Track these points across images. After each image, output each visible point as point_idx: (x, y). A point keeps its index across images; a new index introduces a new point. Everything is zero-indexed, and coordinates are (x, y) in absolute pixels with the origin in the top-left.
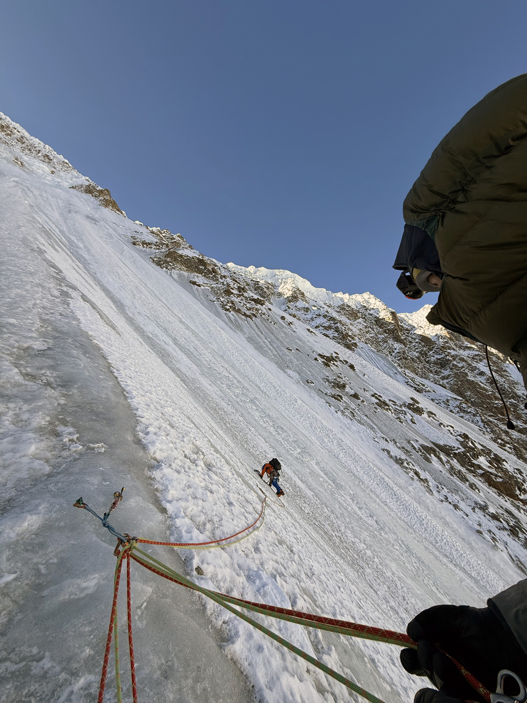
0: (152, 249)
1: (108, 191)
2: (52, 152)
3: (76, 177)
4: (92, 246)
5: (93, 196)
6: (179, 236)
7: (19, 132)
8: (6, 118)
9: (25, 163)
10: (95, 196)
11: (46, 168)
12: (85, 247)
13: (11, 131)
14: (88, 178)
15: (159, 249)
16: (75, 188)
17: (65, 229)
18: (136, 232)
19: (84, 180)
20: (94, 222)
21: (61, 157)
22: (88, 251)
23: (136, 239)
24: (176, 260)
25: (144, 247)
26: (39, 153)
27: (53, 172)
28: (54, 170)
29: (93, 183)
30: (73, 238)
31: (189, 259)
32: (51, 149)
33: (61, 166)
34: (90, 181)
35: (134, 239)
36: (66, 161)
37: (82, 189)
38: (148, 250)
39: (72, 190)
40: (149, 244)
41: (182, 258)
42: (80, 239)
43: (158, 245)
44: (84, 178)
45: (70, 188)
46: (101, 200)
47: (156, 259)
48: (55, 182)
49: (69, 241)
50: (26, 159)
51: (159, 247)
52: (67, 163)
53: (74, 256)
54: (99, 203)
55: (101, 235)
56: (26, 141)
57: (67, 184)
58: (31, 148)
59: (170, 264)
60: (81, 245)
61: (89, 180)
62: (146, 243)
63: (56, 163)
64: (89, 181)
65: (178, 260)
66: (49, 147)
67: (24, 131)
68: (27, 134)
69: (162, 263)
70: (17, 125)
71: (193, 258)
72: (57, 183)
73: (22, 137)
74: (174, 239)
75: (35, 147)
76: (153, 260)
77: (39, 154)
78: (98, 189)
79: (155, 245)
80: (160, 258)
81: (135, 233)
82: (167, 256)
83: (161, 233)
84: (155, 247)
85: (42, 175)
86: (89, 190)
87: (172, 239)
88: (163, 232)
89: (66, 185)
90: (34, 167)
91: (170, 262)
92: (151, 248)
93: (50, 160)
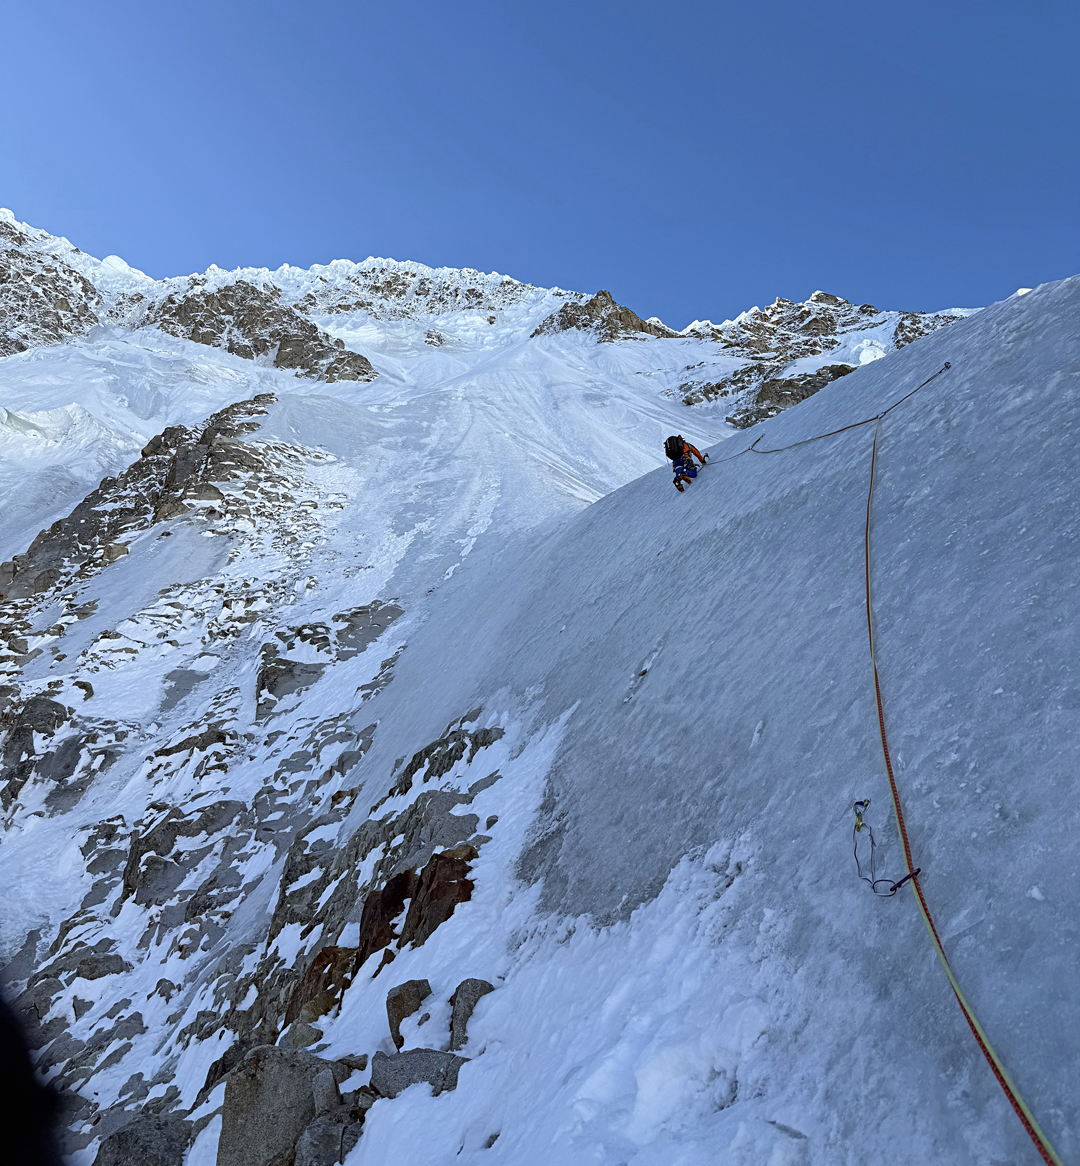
0: (730, 395)
1: (604, 294)
2: (477, 277)
3: (535, 302)
4: (609, 460)
5: (578, 328)
6: (819, 299)
7: (414, 276)
8: (388, 265)
9: (442, 334)
10: (585, 326)
11: (478, 319)
12: (601, 465)
13: (403, 284)
14: (556, 289)
15: (743, 388)
16: (542, 331)
17: (565, 450)
18: (688, 368)
19: (550, 300)
20: (598, 403)
21: (495, 277)
22: (606, 469)
23: (690, 388)
24: (780, 398)
25: (710, 400)
26: (457, 295)
27: (491, 321)
28: (492, 313)
29: (569, 297)
30: (580, 459)
31: (809, 382)
32: (472, 271)
33: (500, 295)
34: (563, 292)
35: (686, 391)
36: (507, 278)
37: (555, 324)
38: (720, 402)
39: (537, 338)
40: (719, 386)
41: (794, 387)
42: (590, 455)
43: (738, 380)
44: (549, 293)
45: (532, 336)
46: (597, 328)
47: (739, 417)
48: (502, 339)
49: (578, 469)
50: (442, 323)
51: (743, 381)
52: (508, 283)
53: (592, 486)
54: (596, 338)
55: (617, 427)
56: (430, 286)
57: (524, 329)
58: (442, 297)
59: (770, 413)
60: (595, 466)
61: (560, 291)
62: (712, 388)
63: (490, 297)
64: (560, 295)
65: (786, 395)
66: (470, 270)
67: (422, 267)
68: (425, 271)
69: (754, 419)
70: (408, 265)
71: (819, 374)
72: (505, 340)
73: (422, 283)
74: (808, 313)
75: (447, 289)
76: (734, 422)
77: (459, 298)
78: (582, 303)
79: (733, 383)
80: (747, 410)
81: (687, 373)
82: (760, 398)
83: (766, 318)
84: (734, 387)
85: (476, 338)
86: (568, 319)
87: (802, 318)
88: (768, 313)
89: (523, 332)
90: (460, 332)
91: (770, 409)
92: (726, 393)
93: (478, 297)
